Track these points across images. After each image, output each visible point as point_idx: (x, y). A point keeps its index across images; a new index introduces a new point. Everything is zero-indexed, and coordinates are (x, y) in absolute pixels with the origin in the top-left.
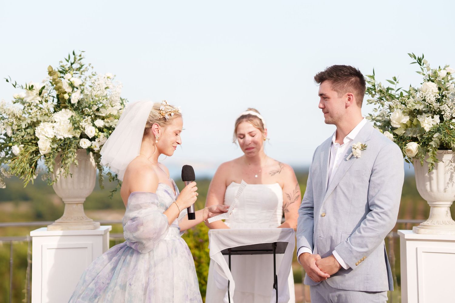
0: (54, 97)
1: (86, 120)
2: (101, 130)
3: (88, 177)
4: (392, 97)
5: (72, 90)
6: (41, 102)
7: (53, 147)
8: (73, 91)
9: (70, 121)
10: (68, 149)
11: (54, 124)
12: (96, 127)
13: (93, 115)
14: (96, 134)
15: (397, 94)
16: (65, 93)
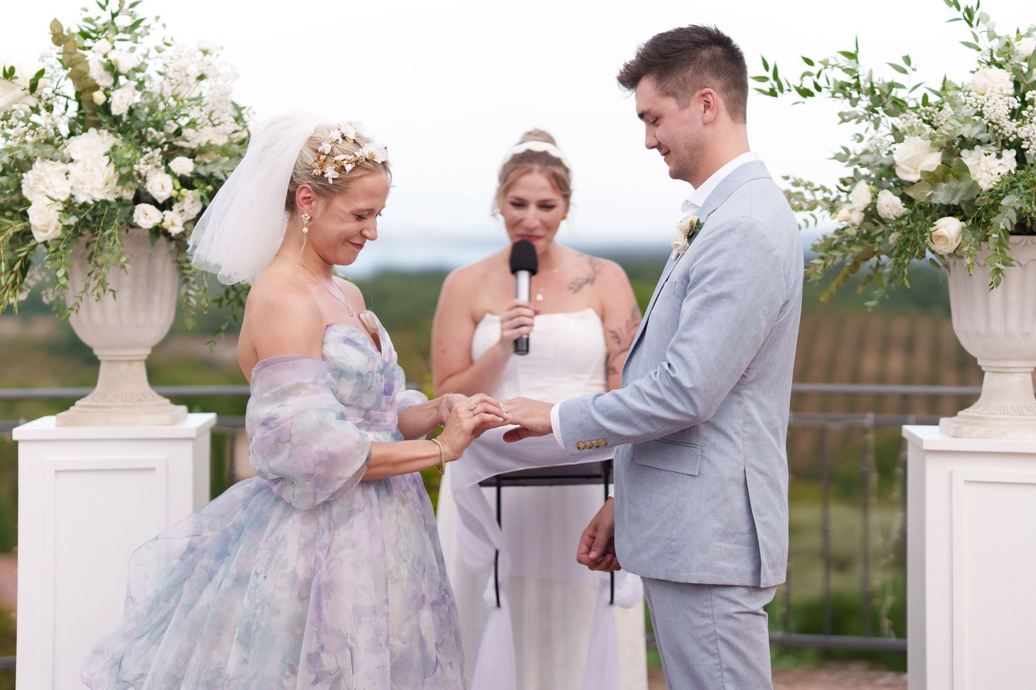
0: (68, 98)
1: (149, 159)
2: (186, 182)
3: (156, 298)
4: (899, 107)
5: (112, 81)
6: (36, 110)
7: (66, 223)
8: (117, 85)
9: (107, 161)
10: (104, 230)
11: (70, 166)
12: (174, 176)
13: (167, 146)
14: (174, 193)
15: (912, 98)
16: (97, 88)
